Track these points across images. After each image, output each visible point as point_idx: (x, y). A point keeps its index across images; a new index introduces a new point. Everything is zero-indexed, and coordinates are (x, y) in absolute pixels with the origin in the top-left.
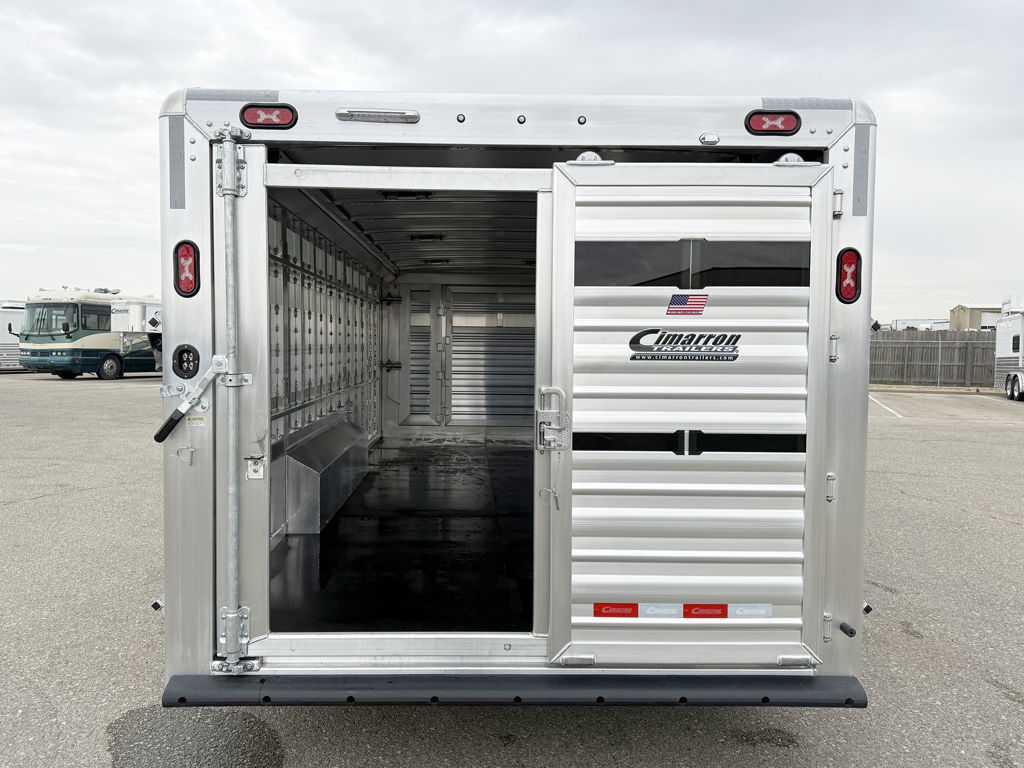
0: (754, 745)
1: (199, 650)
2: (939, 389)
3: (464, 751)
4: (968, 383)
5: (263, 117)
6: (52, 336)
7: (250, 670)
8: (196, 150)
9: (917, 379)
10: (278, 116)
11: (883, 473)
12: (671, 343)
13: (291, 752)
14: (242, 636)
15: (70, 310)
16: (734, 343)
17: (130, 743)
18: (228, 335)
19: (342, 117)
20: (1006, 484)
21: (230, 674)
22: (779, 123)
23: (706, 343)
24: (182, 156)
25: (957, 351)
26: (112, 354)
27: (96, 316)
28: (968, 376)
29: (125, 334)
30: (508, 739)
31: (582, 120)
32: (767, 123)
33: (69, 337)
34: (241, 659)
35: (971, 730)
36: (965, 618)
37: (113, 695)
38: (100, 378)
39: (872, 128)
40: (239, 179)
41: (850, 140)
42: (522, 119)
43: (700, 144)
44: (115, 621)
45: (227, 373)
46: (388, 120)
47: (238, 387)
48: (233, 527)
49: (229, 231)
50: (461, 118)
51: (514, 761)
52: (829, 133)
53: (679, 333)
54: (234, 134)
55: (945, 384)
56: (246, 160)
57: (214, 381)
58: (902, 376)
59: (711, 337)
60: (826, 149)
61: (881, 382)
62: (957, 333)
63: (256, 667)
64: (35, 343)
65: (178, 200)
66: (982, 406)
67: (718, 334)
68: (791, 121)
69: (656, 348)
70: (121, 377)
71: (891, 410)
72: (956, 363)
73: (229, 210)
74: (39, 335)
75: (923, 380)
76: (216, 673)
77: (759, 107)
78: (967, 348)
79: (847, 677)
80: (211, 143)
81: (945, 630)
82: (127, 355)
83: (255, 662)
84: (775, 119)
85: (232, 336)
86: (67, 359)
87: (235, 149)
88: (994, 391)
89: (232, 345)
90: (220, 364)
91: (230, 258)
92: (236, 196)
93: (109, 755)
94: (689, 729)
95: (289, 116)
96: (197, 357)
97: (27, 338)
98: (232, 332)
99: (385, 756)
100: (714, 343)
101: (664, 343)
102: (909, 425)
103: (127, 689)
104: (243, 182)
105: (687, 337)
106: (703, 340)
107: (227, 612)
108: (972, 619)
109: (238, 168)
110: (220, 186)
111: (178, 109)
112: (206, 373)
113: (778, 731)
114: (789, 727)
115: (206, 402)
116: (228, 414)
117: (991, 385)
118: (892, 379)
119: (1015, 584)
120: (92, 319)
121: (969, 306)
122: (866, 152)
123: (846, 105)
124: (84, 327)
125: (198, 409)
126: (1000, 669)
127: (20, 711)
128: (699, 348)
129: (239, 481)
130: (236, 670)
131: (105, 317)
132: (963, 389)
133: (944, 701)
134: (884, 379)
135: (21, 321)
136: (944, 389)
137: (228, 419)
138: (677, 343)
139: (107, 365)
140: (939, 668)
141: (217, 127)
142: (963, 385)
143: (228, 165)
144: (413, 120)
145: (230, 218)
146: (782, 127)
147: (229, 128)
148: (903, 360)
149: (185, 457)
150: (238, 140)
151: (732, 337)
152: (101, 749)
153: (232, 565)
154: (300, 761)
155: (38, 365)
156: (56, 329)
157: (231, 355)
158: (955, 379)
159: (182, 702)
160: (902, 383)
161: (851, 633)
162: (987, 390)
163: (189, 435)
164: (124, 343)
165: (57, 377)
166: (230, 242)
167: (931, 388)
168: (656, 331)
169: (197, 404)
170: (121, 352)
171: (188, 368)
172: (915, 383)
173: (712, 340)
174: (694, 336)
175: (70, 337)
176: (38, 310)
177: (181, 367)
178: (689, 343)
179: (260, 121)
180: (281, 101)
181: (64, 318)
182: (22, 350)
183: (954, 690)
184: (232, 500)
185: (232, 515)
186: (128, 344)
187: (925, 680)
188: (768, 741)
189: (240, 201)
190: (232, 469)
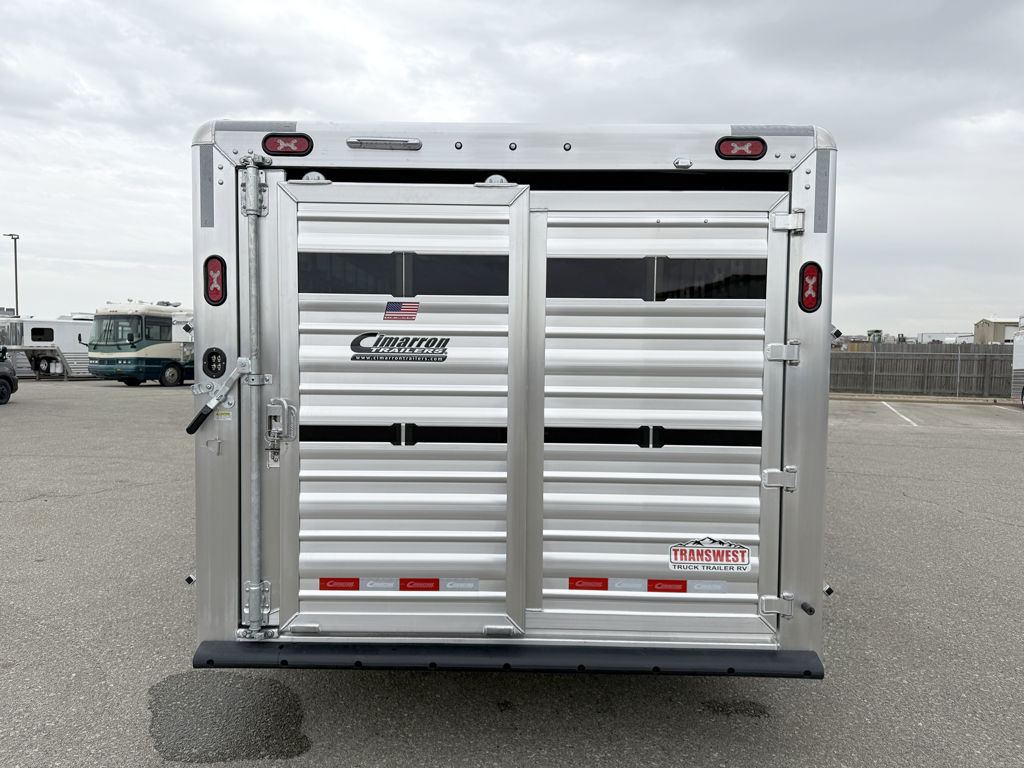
0: (728, 715)
1: (226, 619)
2: (957, 399)
3: (464, 715)
4: (986, 394)
5: (282, 145)
6: (118, 345)
7: (271, 637)
8: (223, 174)
9: (937, 390)
10: (295, 144)
11: (889, 476)
12: (388, 345)
13: (310, 713)
14: (264, 607)
15: (135, 321)
16: (444, 346)
17: (168, 703)
18: (251, 340)
19: (351, 145)
20: (1007, 488)
21: (252, 640)
22: (747, 148)
23: (419, 345)
24: (211, 180)
25: (976, 364)
26: (172, 363)
27: (158, 328)
28: (986, 385)
29: (185, 344)
30: (505, 706)
31: (567, 147)
32: (736, 149)
33: (133, 347)
34: (263, 627)
35: (931, 706)
36: (944, 608)
37: (156, 663)
38: (163, 384)
39: (832, 152)
40: (261, 201)
41: (812, 163)
42: (513, 146)
43: (674, 168)
44: (161, 600)
45: (250, 374)
46: (394, 147)
47: (261, 386)
48: (255, 511)
49: (252, 246)
50: (459, 145)
51: (508, 724)
52: (793, 157)
53: (395, 337)
54: (256, 160)
55: (963, 395)
56: (269, 183)
57: (239, 380)
58: (922, 388)
59: (423, 340)
60: (790, 172)
61: (902, 393)
62: (981, 346)
63: (276, 635)
64: (103, 351)
65: (207, 219)
66: (998, 416)
67: (430, 337)
68: (759, 148)
69: (374, 350)
70: (182, 385)
71: (907, 419)
72: (975, 374)
73: (252, 228)
74: (107, 345)
75: (943, 390)
76: (241, 640)
77: (728, 133)
78: (985, 360)
79: (808, 652)
80: (237, 168)
81: (924, 618)
82: (187, 364)
83: (275, 630)
84: (743, 145)
85: (254, 340)
86: (132, 367)
87: (257, 174)
88: (1012, 402)
89: (254, 348)
90: (243, 365)
91: (253, 271)
92: (259, 216)
93: (149, 713)
94: (671, 700)
95: (305, 144)
96: (224, 359)
97: (95, 347)
98: (254, 337)
99: (392, 717)
100: (427, 346)
101: (382, 345)
102: (922, 433)
103: (169, 658)
104: (265, 204)
105: (402, 340)
106: (416, 343)
107: (251, 586)
108: (950, 609)
109: (260, 191)
110: (244, 207)
111: (208, 139)
112: (232, 373)
113: (752, 703)
114: (763, 701)
115: (233, 399)
116: (251, 410)
117: (1008, 396)
118: (912, 390)
119: (997, 578)
120: (155, 330)
121: (993, 320)
122: (827, 174)
123: (809, 132)
124: (148, 337)
125: (225, 405)
126: (968, 653)
127: (74, 675)
128: (413, 350)
129: (261, 469)
130: (258, 636)
131: (167, 329)
132: (981, 400)
133: (910, 680)
134: (905, 390)
135: (90, 333)
136: (962, 400)
137: (251, 414)
138: (393, 345)
139: (169, 373)
140: (911, 651)
141: (243, 154)
142: (981, 395)
143: (251, 188)
144: (416, 147)
145: (252, 235)
146: (749, 152)
147: (252, 156)
148: (924, 372)
149: (213, 448)
150: (261, 166)
151: (442, 340)
152: (143, 707)
153: (255, 544)
154: (317, 721)
155: (106, 373)
156: (122, 339)
157: (254, 357)
158: (974, 390)
159: (210, 664)
160: (922, 394)
161: (810, 611)
162: (1005, 401)
163: (217, 428)
164: (184, 353)
165: (123, 384)
166: (253, 256)
167: (950, 399)
168: (374, 335)
169: (224, 401)
170: (182, 361)
171: (217, 369)
172: (935, 394)
173: (424, 343)
174: (408, 339)
175: (135, 347)
176: (105, 322)
177: (210, 368)
178: (405, 345)
179: (280, 148)
180: (299, 130)
181: (128, 330)
182: (91, 359)
183: (922, 672)
184: (254, 486)
185: (255, 500)
186: (188, 353)
187: (896, 662)
188: (742, 712)
189: (262, 220)
190: (255, 459)
